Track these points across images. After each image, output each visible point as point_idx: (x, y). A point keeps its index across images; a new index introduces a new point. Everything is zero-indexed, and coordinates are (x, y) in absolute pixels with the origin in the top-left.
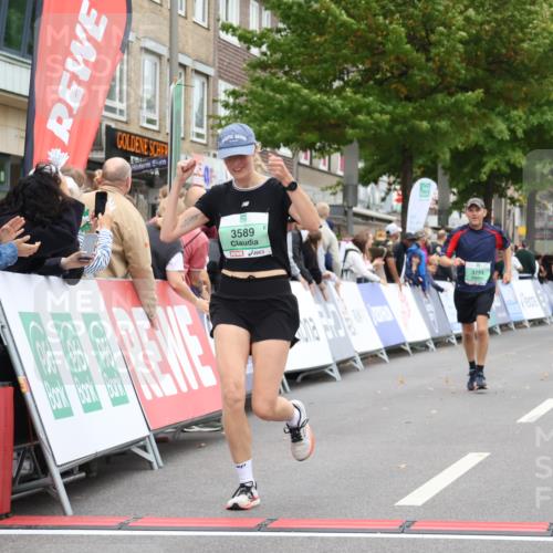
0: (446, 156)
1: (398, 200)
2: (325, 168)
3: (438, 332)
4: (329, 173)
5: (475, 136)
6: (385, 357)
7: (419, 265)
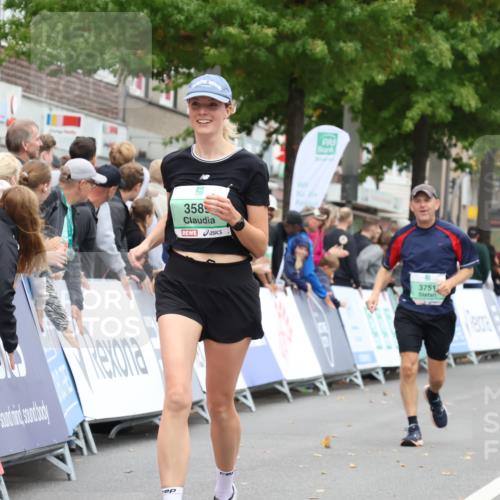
0: (356, 93)
1: (280, 158)
2: (169, 104)
3: (333, 367)
4: (174, 111)
5: (401, 61)
6: (250, 402)
7: (306, 259)
